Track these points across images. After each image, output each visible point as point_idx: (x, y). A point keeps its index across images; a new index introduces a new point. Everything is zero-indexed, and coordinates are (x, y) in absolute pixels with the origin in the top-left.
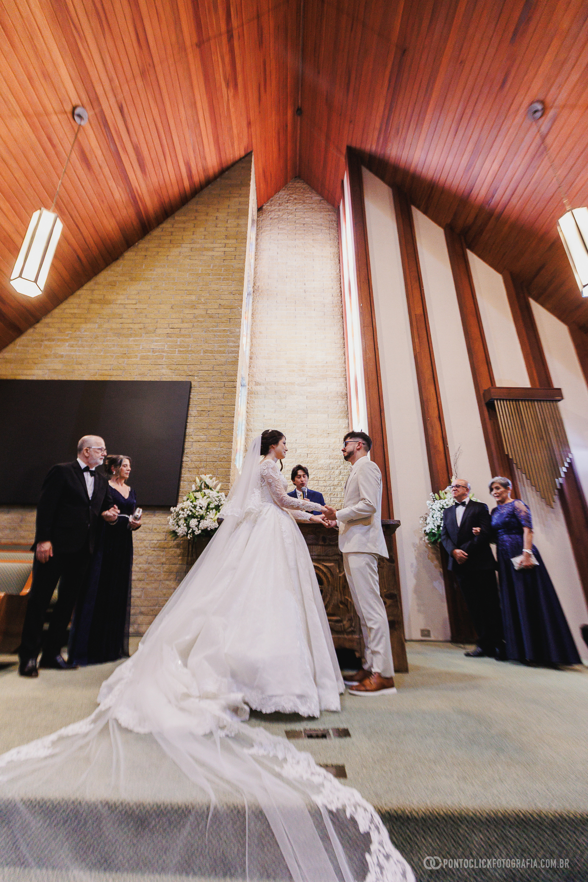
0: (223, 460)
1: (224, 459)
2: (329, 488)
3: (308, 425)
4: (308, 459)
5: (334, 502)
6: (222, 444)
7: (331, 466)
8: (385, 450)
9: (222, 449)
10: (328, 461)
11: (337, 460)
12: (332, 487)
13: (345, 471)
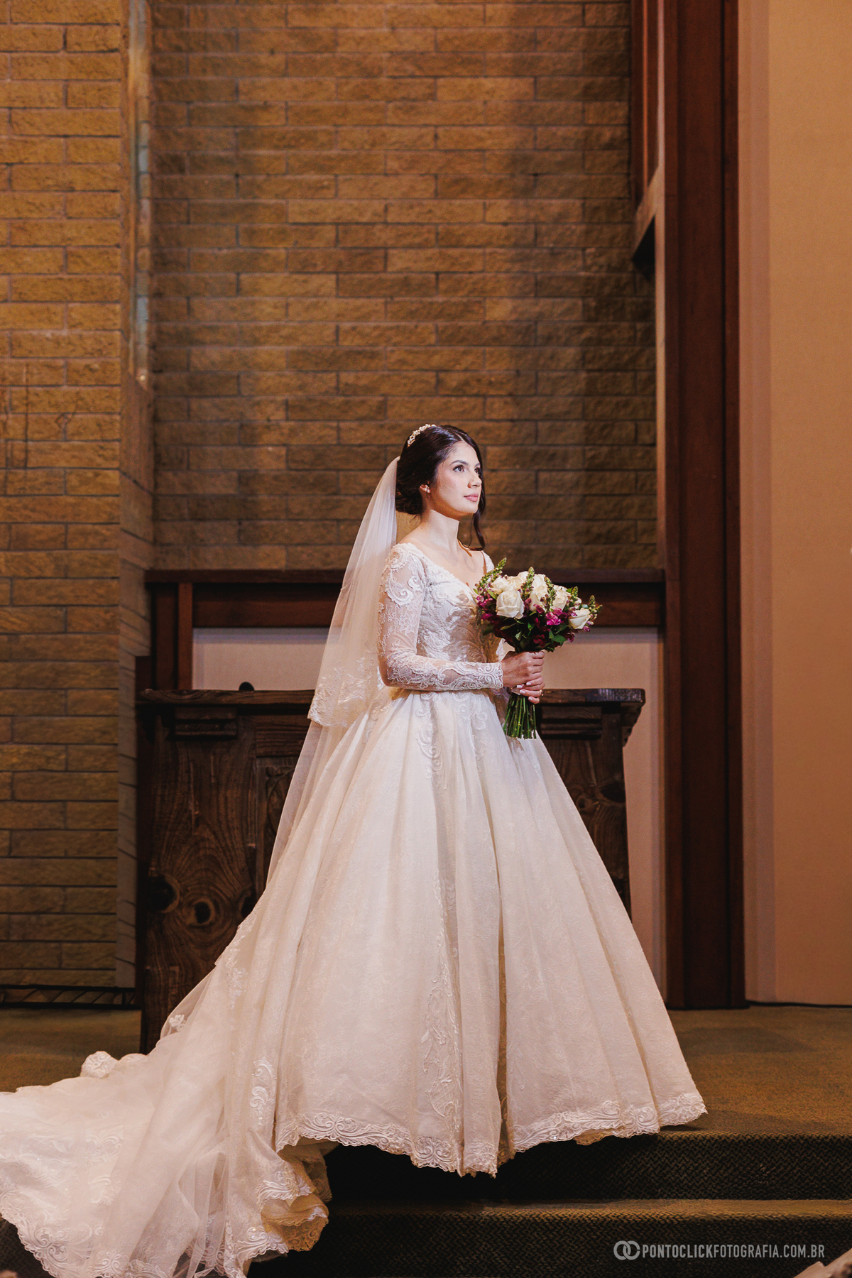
0: (84, 380)
1: (88, 373)
2: (529, 427)
3: (440, 131)
4: (440, 299)
5: (549, 492)
6: (77, 310)
7: (541, 330)
8: (728, 332)
9: (78, 331)
10: (533, 307)
11: (568, 302)
12: (544, 426)
13: (605, 351)
